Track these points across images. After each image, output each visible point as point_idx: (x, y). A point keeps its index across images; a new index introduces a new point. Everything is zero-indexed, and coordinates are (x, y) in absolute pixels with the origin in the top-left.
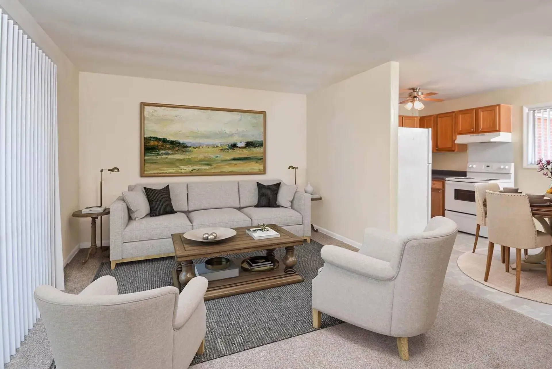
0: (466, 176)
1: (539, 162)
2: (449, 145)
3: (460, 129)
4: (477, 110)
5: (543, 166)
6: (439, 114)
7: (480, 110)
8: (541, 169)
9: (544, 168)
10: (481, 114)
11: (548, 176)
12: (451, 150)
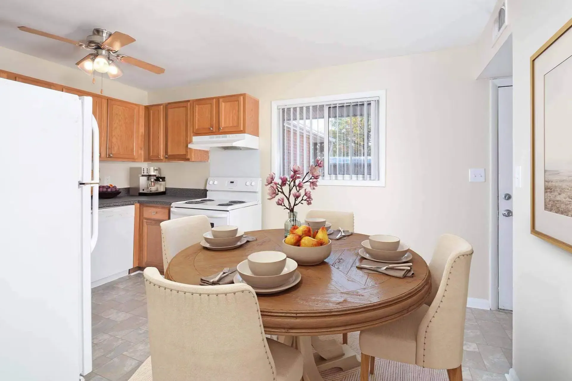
0: (206, 197)
1: (270, 180)
2: (182, 152)
3: (197, 128)
4: (218, 99)
5: (277, 188)
6: (169, 103)
7: (221, 100)
8: (274, 195)
9: (278, 191)
10: (223, 105)
11: (284, 206)
12: (184, 158)
